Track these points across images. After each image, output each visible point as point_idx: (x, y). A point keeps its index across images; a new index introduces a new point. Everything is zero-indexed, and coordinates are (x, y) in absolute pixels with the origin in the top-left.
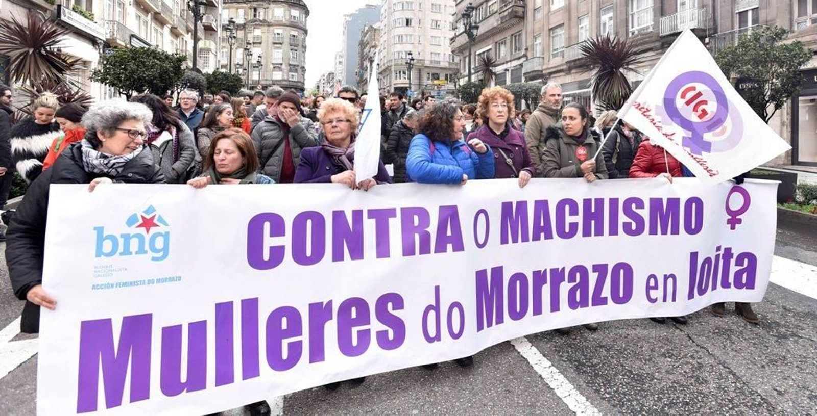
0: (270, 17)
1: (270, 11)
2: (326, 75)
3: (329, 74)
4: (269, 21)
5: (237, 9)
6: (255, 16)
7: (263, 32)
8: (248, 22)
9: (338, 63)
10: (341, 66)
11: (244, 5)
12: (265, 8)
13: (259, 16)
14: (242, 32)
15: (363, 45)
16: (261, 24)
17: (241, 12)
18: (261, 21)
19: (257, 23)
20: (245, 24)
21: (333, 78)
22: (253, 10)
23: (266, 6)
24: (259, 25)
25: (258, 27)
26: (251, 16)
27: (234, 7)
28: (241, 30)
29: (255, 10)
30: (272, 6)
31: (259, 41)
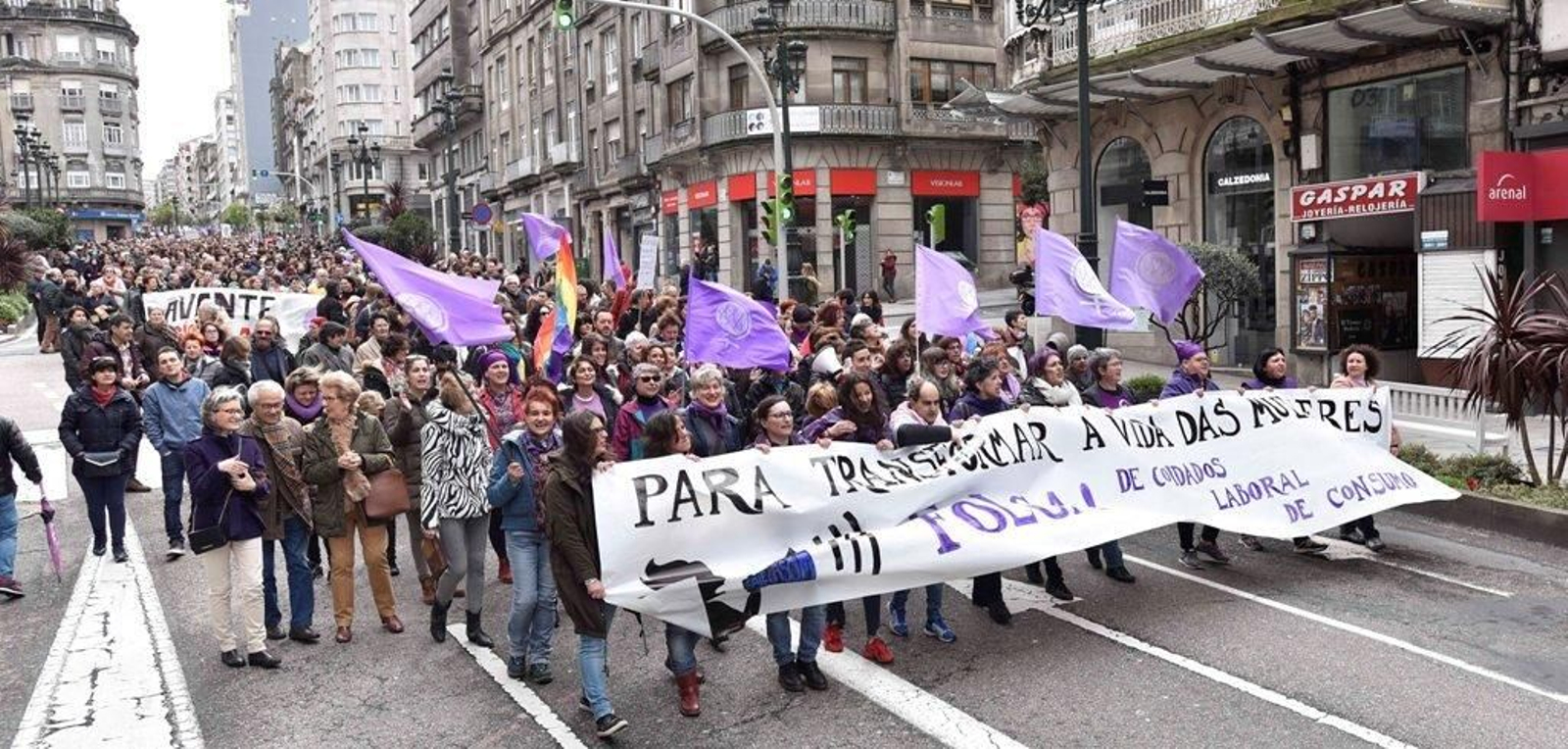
0: (48, 54)
1: (47, 42)
4: (45, 63)
6: (11, 51)
7: (33, 88)
12: (34, 36)
13: (21, 52)
15: (280, 91)
16: (27, 69)
18: (26, 63)
19: (18, 67)
22: (4, 39)
23: (35, 30)
24: (25, 72)
25: (21, 75)
29: (11, 38)
30: (50, 30)
31: (29, 106)
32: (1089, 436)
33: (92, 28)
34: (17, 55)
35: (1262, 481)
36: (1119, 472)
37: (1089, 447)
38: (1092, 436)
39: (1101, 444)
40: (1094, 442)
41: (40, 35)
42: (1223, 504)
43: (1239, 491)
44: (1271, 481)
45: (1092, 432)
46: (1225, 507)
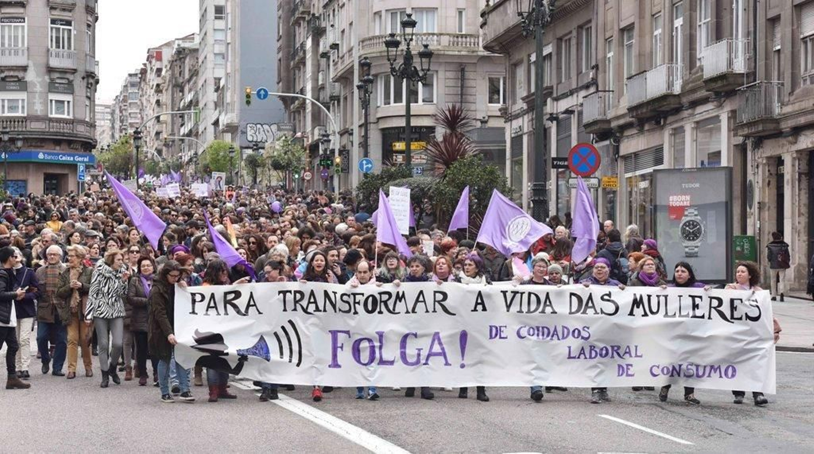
2: (168, 54)
3: (181, 54)
9: (211, 13)
10: (220, 24)
21: (195, 73)
32: (477, 304)
35: (613, 347)
36: (491, 327)
37: (475, 310)
38: (479, 304)
39: (484, 309)
40: (480, 307)
42: (572, 355)
43: (591, 350)
44: (619, 348)
45: (479, 301)
46: (574, 358)
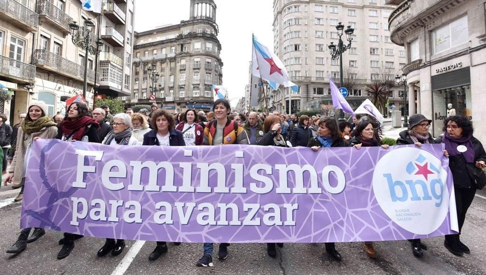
0: (192, 49)
1: (192, 45)
4: (190, 53)
5: (171, 47)
6: (182, 50)
7: (186, 61)
8: (177, 55)
11: (176, 44)
12: (188, 43)
13: (185, 50)
14: (174, 63)
16: (185, 55)
17: (173, 48)
18: (185, 53)
19: (183, 55)
20: (175, 57)
22: (180, 46)
23: (189, 41)
24: (185, 56)
25: (183, 58)
26: (179, 51)
27: (168, 46)
28: (173, 62)
29: (182, 46)
30: (193, 41)
31: (184, 68)
33: (205, 39)
34: (184, 51)
41: (190, 43)
